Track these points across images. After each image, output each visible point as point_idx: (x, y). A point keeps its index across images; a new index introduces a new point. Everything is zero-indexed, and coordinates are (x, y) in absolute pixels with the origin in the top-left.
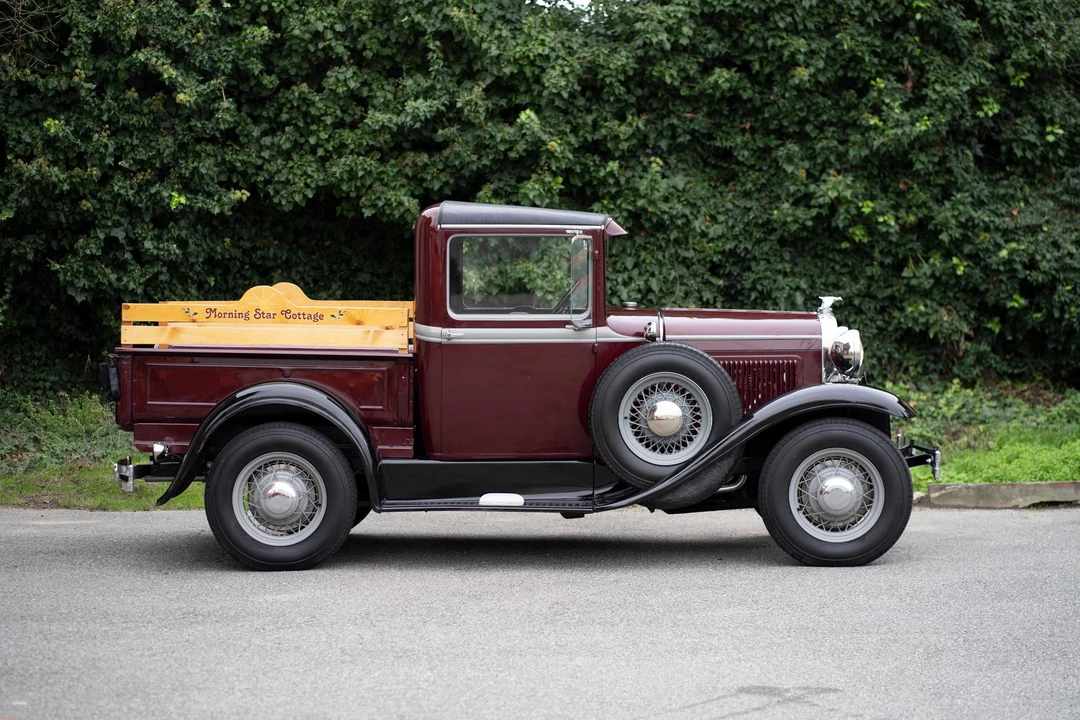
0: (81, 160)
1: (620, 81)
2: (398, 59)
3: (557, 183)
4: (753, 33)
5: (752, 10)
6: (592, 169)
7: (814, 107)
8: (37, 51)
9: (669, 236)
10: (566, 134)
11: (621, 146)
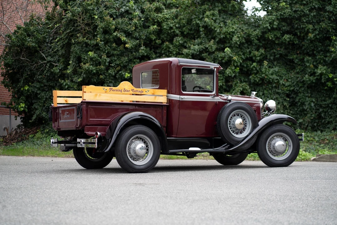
0: (100, 64)
1: (256, 39)
2: (195, 34)
3: (237, 70)
4: (297, 24)
5: (296, 17)
6: (249, 65)
7: (316, 46)
8: (90, 33)
9: (272, 85)
10: (241, 55)
11: (257, 58)
